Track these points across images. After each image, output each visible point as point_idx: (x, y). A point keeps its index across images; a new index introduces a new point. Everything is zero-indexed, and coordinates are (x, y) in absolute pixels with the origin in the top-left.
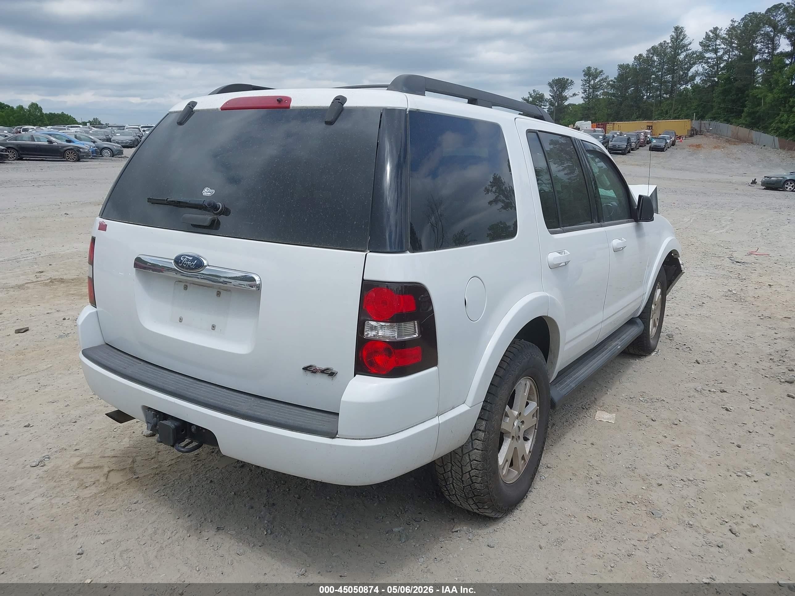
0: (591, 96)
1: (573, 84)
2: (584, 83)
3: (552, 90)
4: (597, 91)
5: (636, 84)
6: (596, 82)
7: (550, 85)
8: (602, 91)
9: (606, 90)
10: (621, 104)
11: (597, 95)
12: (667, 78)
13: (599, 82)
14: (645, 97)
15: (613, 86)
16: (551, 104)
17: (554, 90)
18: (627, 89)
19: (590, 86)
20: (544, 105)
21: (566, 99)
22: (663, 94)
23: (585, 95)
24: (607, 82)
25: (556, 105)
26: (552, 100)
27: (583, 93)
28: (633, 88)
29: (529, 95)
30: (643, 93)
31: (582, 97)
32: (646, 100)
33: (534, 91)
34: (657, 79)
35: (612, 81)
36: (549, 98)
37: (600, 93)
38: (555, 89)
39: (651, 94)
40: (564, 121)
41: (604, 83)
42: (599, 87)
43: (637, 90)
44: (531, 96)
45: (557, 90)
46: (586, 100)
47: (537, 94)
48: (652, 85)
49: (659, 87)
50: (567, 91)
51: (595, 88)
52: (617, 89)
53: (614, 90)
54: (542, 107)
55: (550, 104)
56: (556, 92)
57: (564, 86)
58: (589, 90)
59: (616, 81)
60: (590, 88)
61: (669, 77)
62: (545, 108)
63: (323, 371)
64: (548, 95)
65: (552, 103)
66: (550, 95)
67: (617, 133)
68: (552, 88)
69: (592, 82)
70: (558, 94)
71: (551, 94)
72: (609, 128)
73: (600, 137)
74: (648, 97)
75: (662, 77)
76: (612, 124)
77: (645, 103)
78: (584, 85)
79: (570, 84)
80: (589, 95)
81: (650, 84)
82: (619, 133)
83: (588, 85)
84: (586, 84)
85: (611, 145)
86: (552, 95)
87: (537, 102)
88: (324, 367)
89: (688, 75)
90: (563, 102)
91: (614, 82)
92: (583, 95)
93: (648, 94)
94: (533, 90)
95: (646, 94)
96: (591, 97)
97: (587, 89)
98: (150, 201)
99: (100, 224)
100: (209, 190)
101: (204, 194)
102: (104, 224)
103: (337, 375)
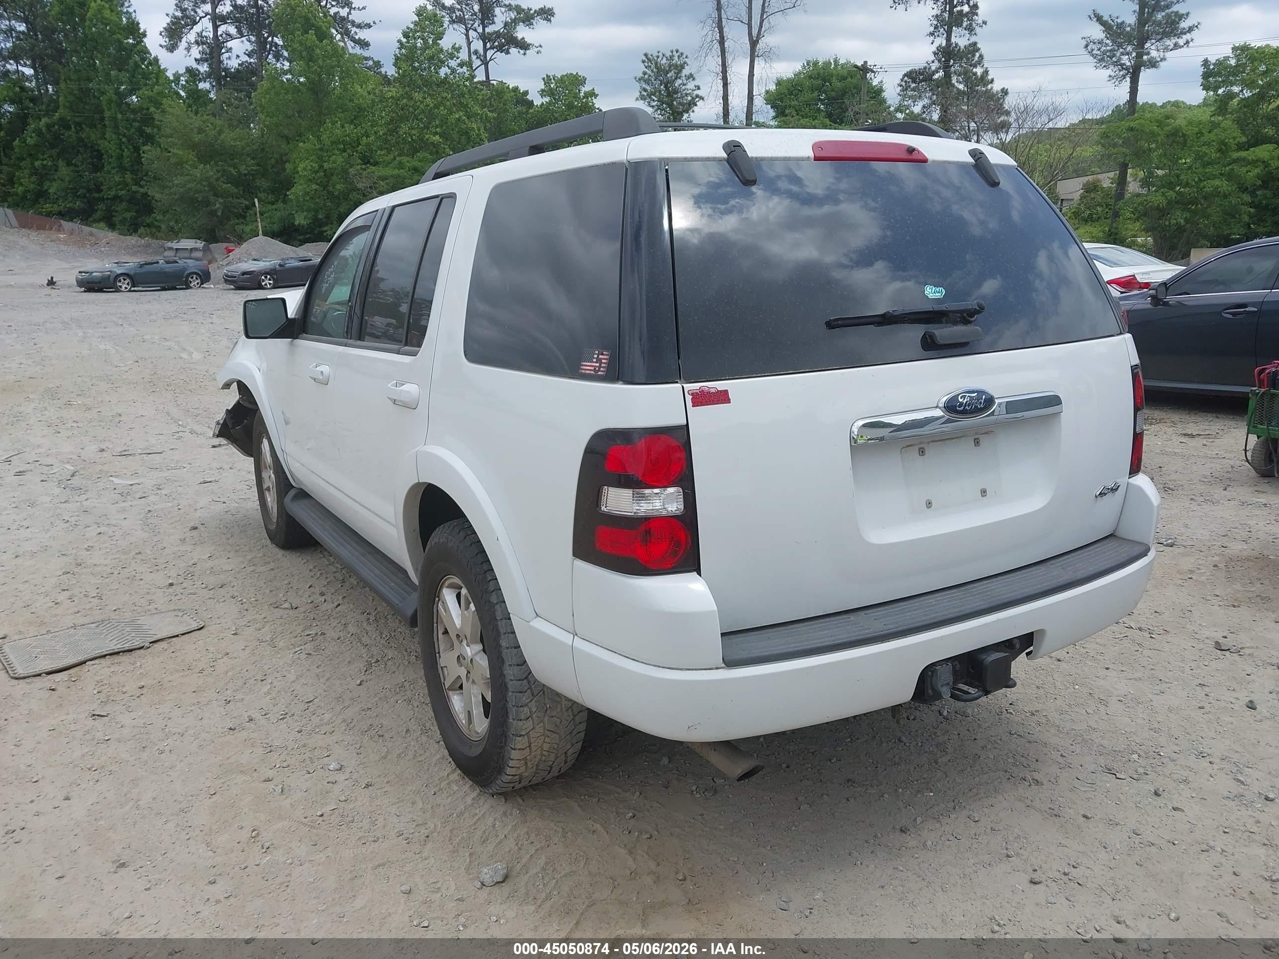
63: (1111, 491)
88: (1111, 483)
98: (830, 325)
99: (692, 394)
100: (934, 289)
101: (931, 296)
102: (713, 390)
103: (1120, 487)
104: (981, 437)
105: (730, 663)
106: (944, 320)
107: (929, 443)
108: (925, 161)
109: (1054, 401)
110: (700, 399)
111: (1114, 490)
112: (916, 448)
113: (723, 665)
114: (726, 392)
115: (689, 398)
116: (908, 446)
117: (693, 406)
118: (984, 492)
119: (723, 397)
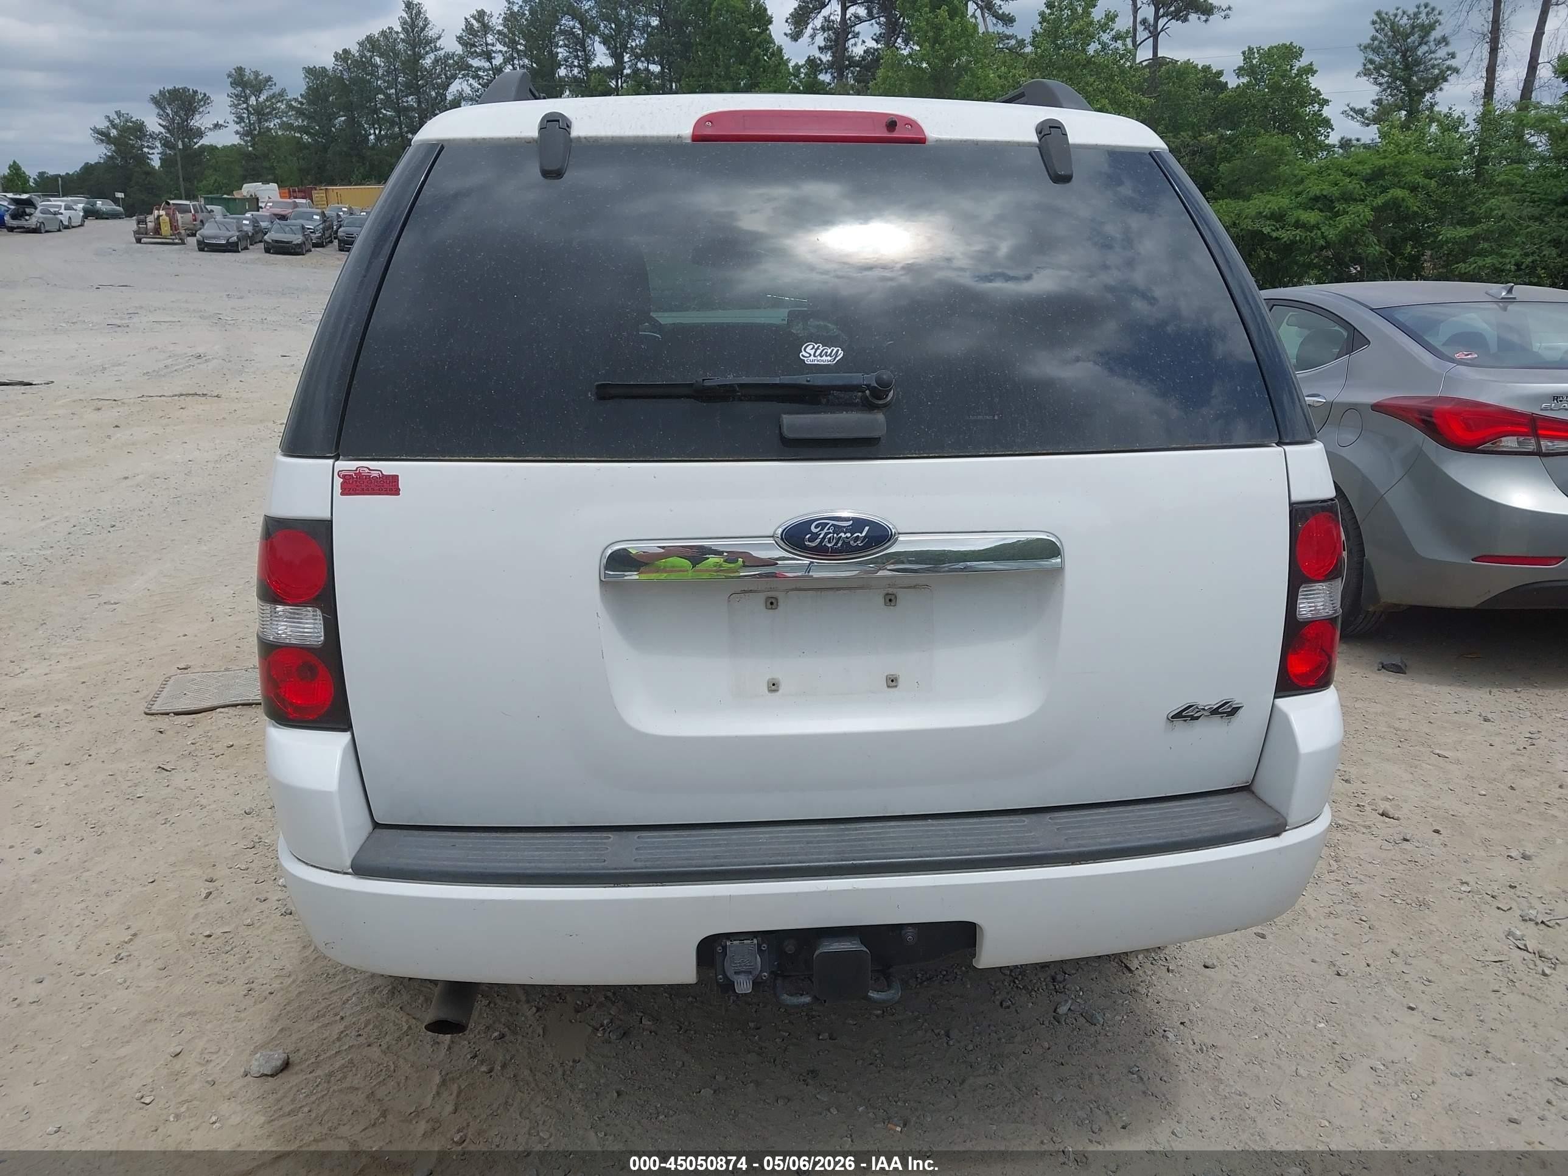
0: (255, 130)
1: (209, 103)
2: (236, 102)
3: (161, 113)
4: (266, 121)
5: (348, 108)
6: (261, 100)
7: (156, 101)
8: (279, 121)
9: (284, 119)
10: (325, 148)
11: (269, 129)
12: (407, 102)
13: (267, 100)
14: (372, 137)
15: (300, 113)
16: (166, 144)
17: (168, 115)
18: (330, 120)
19: (250, 109)
20: (148, 147)
21: (200, 134)
22: (407, 133)
23: (243, 128)
24: (284, 102)
25: (180, 146)
26: (168, 135)
27: (237, 123)
28: (343, 118)
29: (108, 124)
30: (365, 129)
31: (237, 133)
32: (374, 145)
33: (118, 113)
34: (388, 101)
35: (296, 100)
36: (157, 132)
37: (275, 125)
38: (169, 111)
39: (382, 132)
40: (204, 182)
41: (279, 104)
42: (270, 113)
43: (352, 121)
44: (114, 126)
45: (176, 113)
46: (246, 138)
47: (127, 121)
48: (381, 113)
49: (397, 119)
50: (197, 117)
51: (261, 113)
52: (310, 117)
53: (303, 121)
54: (145, 150)
55: (163, 145)
56: (173, 119)
57: (190, 104)
58: (248, 117)
59: (305, 101)
60: (249, 113)
61: (411, 100)
62: (153, 154)
63: (1215, 712)
64: (153, 123)
65: (168, 142)
66: (160, 124)
67: (344, 209)
68: (163, 109)
69: (253, 101)
70: (178, 123)
71: (161, 122)
72: (318, 199)
73: (315, 217)
74: (378, 138)
75: (398, 99)
76: (324, 191)
77: (373, 147)
78: (236, 106)
79: (202, 103)
80: (250, 128)
81: (376, 111)
82: (346, 209)
83: (245, 106)
84: (240, 105)
85: (343, 234)
86: (164, 123)
87: (131, 140)
88: (1214, 701)
89: (446, 99)
90: (195, 140)
91: (301, 103)
92: (237, 127)
93: (377, 132)
94: (116, 112)
95: (372, 132)
96: (256, 132)
97: (245, 115)
98: (605, 393)
99: (344, 477)
100: (821, 348)
101: (810, 360)
102: (375, 474)
103: (1241, 711)
104: (900, 594)
105: (360, 870)
106: (824, 401)
107: (787, 591)
108: (922, 141)
109: (1049, 549)
110: (354, 485)
111: (1227, 711)
112: (761, 598)
113: (350, 870)
114: (394, 479)
115: (338, 481)
116: (744, 592)
117: (342, 494)
118: (892, 681)
119: (389, 486)
